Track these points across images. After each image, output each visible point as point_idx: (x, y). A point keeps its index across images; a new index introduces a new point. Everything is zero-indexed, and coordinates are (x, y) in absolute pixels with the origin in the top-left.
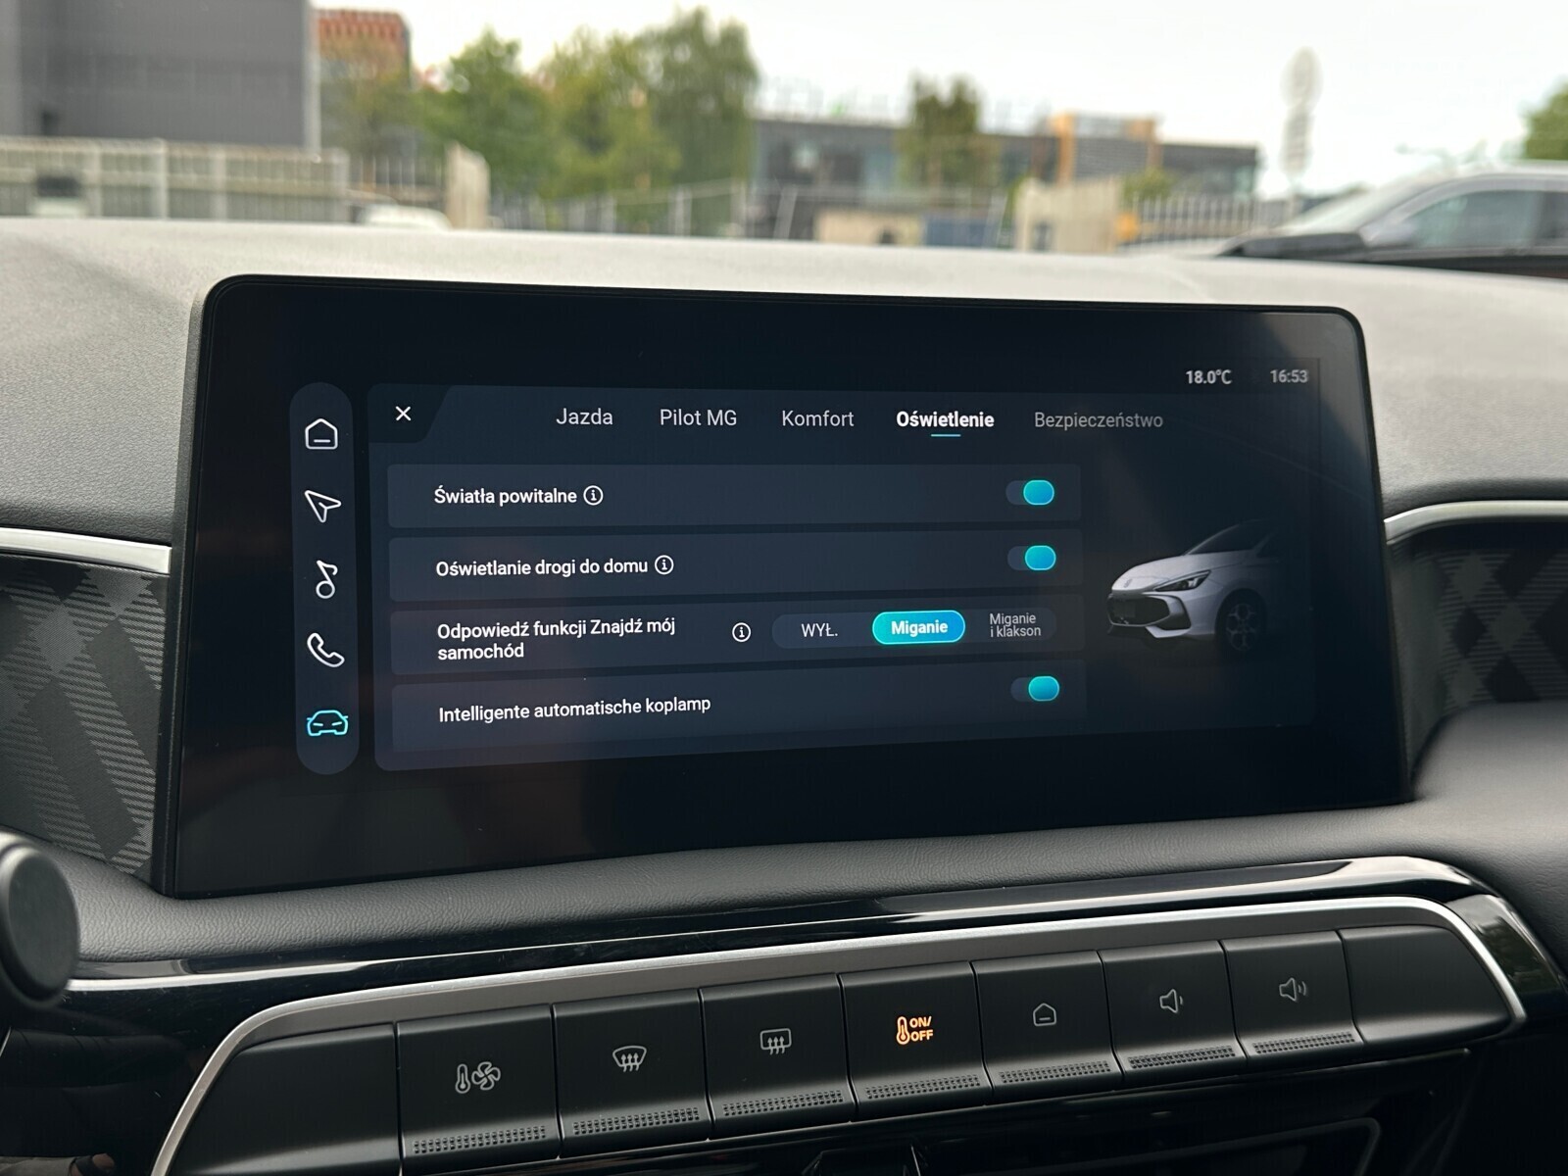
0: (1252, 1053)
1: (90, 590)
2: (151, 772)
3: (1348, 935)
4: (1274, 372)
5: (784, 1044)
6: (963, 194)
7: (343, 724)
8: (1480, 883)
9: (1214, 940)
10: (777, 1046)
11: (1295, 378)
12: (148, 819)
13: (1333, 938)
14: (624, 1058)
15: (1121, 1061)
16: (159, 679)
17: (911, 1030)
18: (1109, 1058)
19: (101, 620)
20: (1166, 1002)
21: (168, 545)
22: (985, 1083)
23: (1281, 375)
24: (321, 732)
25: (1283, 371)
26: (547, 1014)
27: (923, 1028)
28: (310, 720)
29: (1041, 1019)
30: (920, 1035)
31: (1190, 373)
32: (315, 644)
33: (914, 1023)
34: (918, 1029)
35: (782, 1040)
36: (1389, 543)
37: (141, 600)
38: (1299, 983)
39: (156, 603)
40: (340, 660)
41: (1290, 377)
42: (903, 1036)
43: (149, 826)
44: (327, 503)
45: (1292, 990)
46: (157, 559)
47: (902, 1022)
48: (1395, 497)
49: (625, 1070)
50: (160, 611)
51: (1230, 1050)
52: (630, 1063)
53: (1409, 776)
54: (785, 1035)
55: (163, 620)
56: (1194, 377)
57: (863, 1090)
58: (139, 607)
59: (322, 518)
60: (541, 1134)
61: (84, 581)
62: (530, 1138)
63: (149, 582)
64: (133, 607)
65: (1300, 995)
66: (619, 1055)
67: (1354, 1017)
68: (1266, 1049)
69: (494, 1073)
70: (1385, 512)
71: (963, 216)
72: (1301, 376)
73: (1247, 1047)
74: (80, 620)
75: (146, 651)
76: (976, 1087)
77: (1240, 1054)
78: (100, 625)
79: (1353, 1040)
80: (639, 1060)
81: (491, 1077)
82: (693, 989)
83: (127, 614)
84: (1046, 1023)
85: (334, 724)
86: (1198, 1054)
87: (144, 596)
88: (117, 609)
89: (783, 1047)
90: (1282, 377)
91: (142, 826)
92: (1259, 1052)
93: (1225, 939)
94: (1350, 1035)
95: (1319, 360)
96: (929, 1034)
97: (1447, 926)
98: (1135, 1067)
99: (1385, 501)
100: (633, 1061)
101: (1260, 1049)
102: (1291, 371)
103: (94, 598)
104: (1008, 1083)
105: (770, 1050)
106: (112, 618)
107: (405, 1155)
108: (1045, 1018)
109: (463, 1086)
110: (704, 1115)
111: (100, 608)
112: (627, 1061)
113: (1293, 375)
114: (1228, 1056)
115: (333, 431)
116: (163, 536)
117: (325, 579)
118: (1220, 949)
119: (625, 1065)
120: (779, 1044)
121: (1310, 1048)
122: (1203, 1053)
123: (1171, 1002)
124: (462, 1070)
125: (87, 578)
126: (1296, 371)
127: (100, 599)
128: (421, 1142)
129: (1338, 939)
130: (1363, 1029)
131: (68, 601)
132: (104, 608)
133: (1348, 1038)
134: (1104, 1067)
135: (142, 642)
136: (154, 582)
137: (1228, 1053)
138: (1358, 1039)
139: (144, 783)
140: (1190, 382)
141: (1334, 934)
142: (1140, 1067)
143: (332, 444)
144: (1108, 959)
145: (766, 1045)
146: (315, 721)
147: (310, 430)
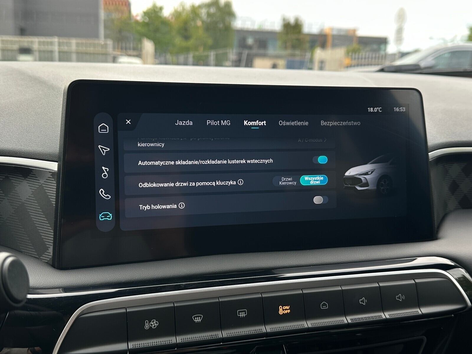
0: (388, 317)
1: (33, 176)
2: (53, 232)
3: (417, 281)
4: (395, 108)
5: (245, 314)
6: (298, 52)
7: (110, 216)
8: (457, 265)
9: (376, 282)
10: (242, 315)
11: (401, 110)
12: (51, 245)
13: (413, 282)
14: (196, 318)
15: (348, 319)
16: (54, 203)
17: (283, 310)
18: (344, 319)
19: (37, 185)
20: (361, 301)
21: (57, 162)
22: (306, 326)
23: (397, 109)
24: (104, 219)
25: (398, 108)
26: (173, 305)
27: (287, 309)
28: (100, 215)
29: (323, 307)
30: (286, 312)
31: (369, 108)
32: (102, 192)
33: (284, 308)
34: (286, 310)
35: (244, 313)
36: (430, 160)
37: (49, 179)
38: (402, 295)
39: (54, 180)
40: (109, 197)
41: (400, 110)
42: (281, 312)
43: (52, 248)
44: (105, 149)
45: (400, 297)
46: (54, 166)
47: (281, 308)
48: (432, 146)
49: (196, 322)
50: (55, 182)
51: (381, 316)
52: (198, 320)
53: (436, 232)
54: (245, 311)
55: (56, 185)
56: (370, 110)
57: (269, 328)
58: (48, 181)
59: (104, 154)
60: (171, 342)
61: (32, 173)
62: (167, 343)
63: (51, 173)
64: (47, 181)
65: (402, 299)
66: (194, 318)
67: (419, 306)
68: (392, 315)
69: (156, 323)
70: (429, 151)
71: (297, 59)
72: (403, 109)
73: (386, 315)
74: (31, 185)
75: (50, 194)
76: (303, 327)
77: (384, 317)
78: (37, 186)
79: (419, 313)
80: (200, 319)
81: (156, 324)
82: (217, 297)
83: (45, 183)
84: (325, 308)
85: (108, 217)
86: (371, 317)
87: (50, 177)
88: (42, 182)
89: (244, 315)
90: (397, 110)
91: (49, 247)
92: (390, 317)
93: (380, 282)
94: (418, 311)
95: (408, 104)
96: (289, 311)
97: (448, 278)
98: (352, 321)
99: (429, 147)
100: (199, 319)
101: (390, 316)
102: (400, 108)
103: (35, 178)
104: (313, 326)
105: (240, 316)
106: (40, 184)
107: (129, 348)
108: (324, 306)
109: (147, 327)
110: (220, 336)
111: (36, 181)
112: (197, 319)
113: (401, 109)
114: (380, 318)
115: (107, 127)
116: (55, 159)
117: (105, 173)
118: (378, 285)
119: (196, 321)
120: (243, 314)
121: (405, 315)
122: (373, 317)
123: (363, 301)
124: (147, 322)
125: (33, 172)
126: (402, 108)
127: (36, 178)
128: (134, 344)
129: (414, 282)
130: (422, 309)
131: (27, 179)
132: (37, 181)
133: (417, 312)
134: (343, 321)
135: (49, 191)
136: (53, 173)
137: (381, 317)
138: (420, 313)
139: (50, 234)
140: (369, 111)
141: (413, 280)
142: (353, 321)
143: (107, 131)
144: (344, 288)
145: (239, 314)
146: (102, 216)
147: (100, 127)
